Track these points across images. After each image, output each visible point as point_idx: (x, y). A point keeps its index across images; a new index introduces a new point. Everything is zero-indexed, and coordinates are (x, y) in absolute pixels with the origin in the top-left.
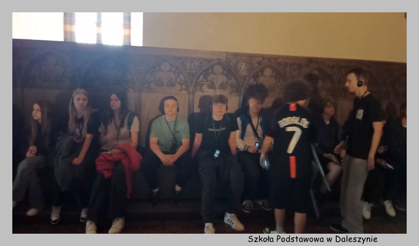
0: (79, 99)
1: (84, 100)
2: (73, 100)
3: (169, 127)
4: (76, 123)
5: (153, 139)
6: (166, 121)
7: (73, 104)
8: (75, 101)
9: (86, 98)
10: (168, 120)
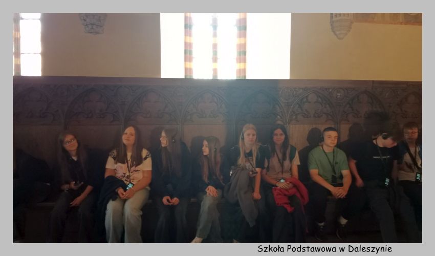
0: (249, 135)
1: (253, 135)
2: (243, 135)
3: (328, 159)
4: (246, 157)
5: (314, 172)
6: (325, 152)
7: (243, 139)
8: (245, 136)
9: (255, 133)
10: (326, 151)
